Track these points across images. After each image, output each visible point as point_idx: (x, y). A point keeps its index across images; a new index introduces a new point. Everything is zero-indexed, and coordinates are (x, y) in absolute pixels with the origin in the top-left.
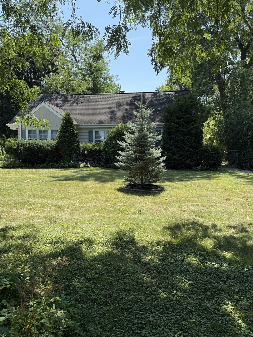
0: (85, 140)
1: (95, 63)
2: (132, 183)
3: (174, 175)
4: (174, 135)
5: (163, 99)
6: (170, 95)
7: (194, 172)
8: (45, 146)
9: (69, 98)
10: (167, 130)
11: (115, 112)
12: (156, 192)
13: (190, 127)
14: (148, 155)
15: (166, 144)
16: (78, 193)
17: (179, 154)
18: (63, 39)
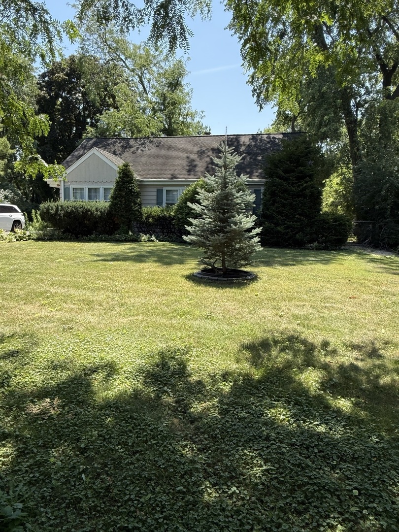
0: (150, 202)
1: (170, 94)
2: (210, 267)
3: (276, 255)
4: (280, 196)
5: (266, 144)
6: (276, 139)
7: (307, 251)
8: (93, 211)
9: (132, 142)
10: (269, 189)
11: (195, 163)
12: (243, 283)
13: (302, 185)
14: (232, 225)
15: (268, 209)
16: (125, 280)
17: (285, 224)
18: (126, 59)
